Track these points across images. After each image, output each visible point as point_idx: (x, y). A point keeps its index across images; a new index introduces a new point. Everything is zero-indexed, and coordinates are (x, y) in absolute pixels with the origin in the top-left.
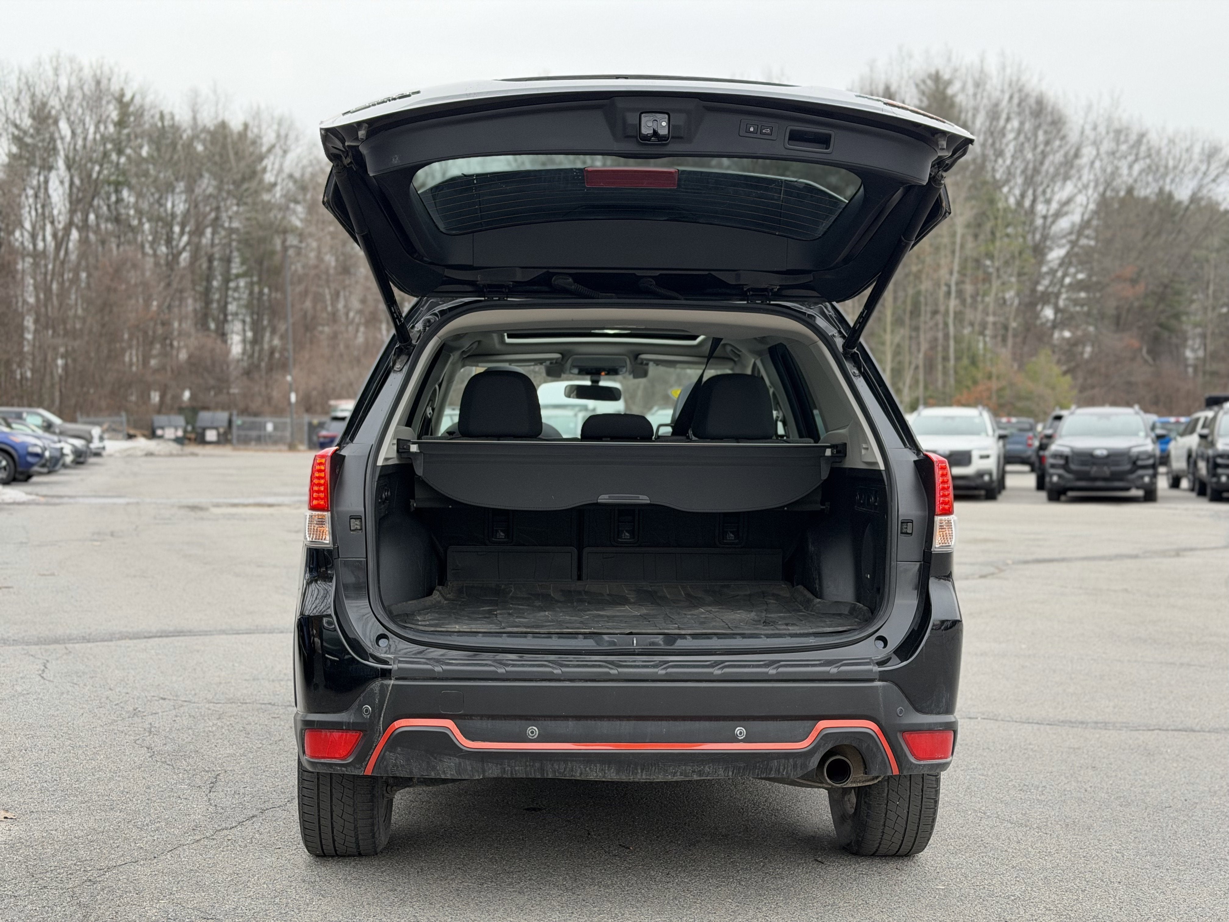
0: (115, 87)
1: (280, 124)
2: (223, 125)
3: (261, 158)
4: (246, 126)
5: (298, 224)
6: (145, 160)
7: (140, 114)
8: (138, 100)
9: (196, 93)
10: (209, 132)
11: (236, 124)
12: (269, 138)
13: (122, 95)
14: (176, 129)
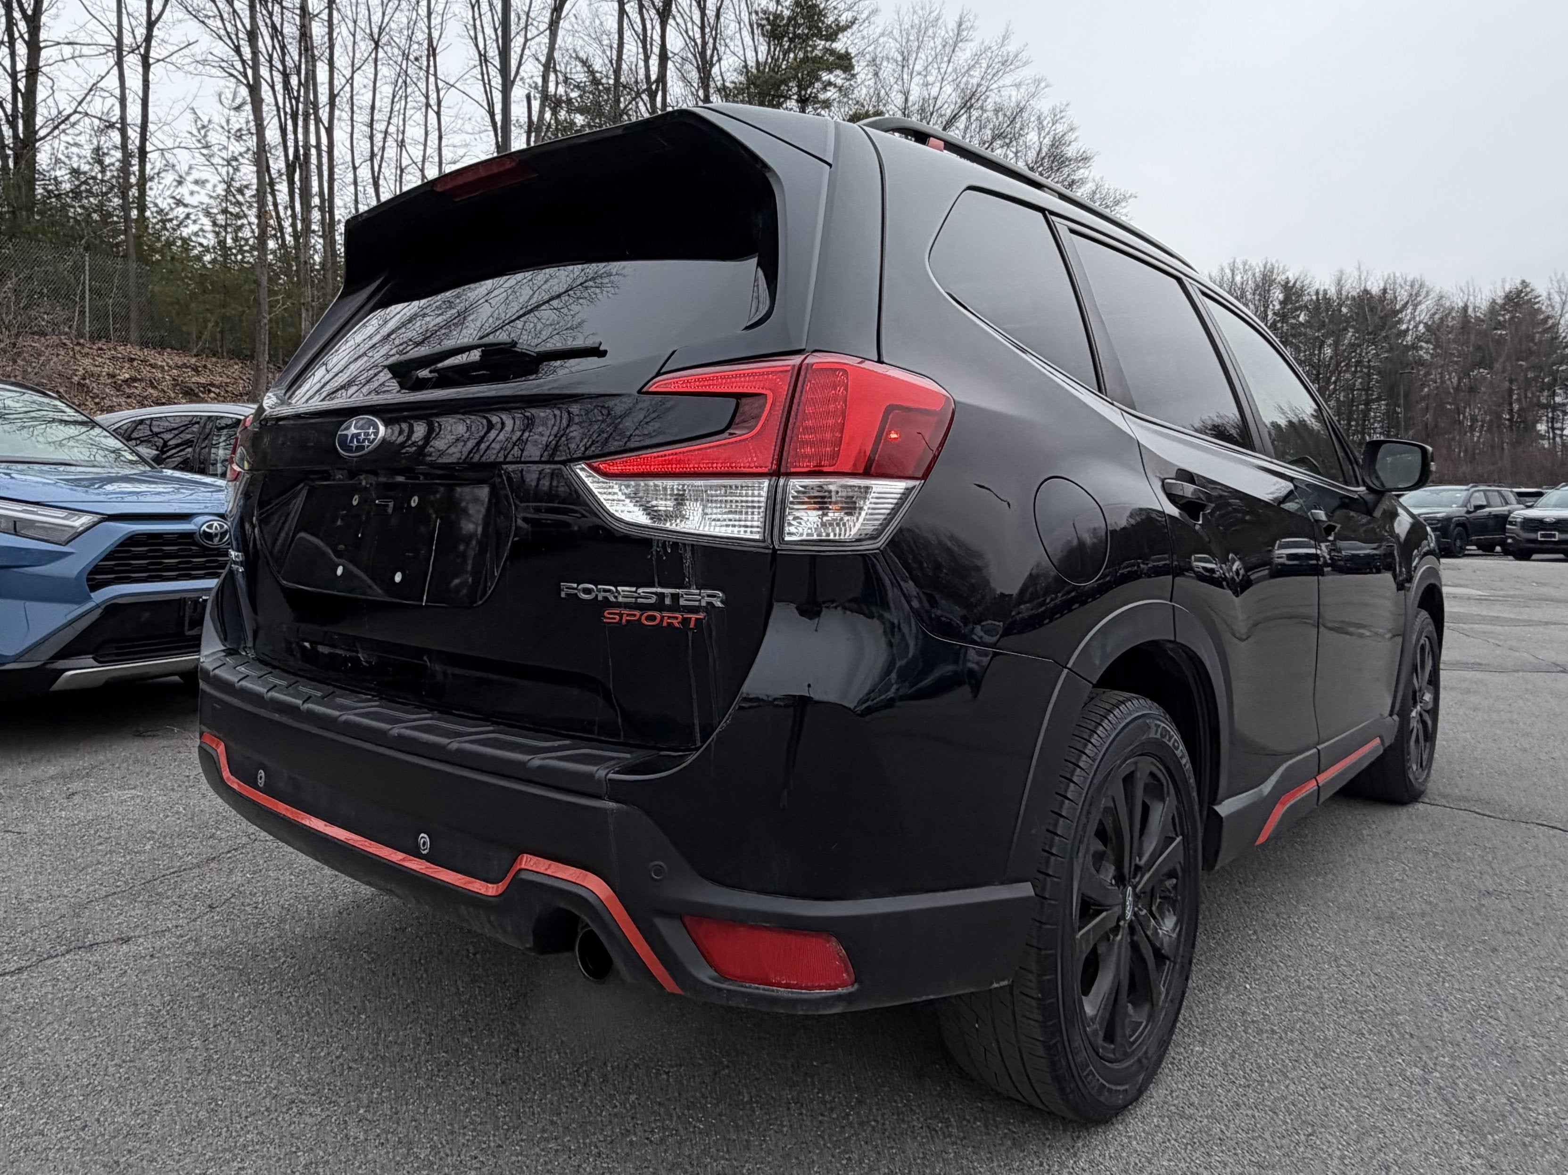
0: (1281, 278)
1: (1412, 286)
2: (1366, 292)
3: (1396, 313)
4: (1385, 291)
5: (1427, 357)
6: (1302, 324)
7: (1300, 294)
8: (1298, 285)
9: (1342, 273)
10: (1353, 298)
11: (1375, 289)
12: (1403, 296)
13: (1287, 283)
14: (1328, 301)
